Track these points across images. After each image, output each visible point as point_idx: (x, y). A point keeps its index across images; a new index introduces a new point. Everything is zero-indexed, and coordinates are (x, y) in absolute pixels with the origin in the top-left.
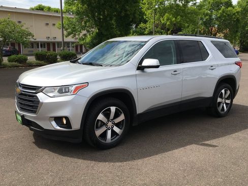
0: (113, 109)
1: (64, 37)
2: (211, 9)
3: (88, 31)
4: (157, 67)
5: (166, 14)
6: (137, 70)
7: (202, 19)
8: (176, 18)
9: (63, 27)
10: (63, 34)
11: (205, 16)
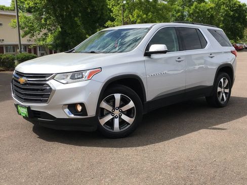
1: (21, 37)
2: (182, 5)
3: (49, 30)
4: (164, 52)
5: (136, 10)
6: (145, 56)
7: (173, 15)
8: (147, 15)
9: (19, 26)
10: (19, 34)
11: (177, 13)
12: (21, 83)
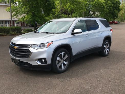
0: (62, 53)
6: (72, 34)
12: (15, 48)
